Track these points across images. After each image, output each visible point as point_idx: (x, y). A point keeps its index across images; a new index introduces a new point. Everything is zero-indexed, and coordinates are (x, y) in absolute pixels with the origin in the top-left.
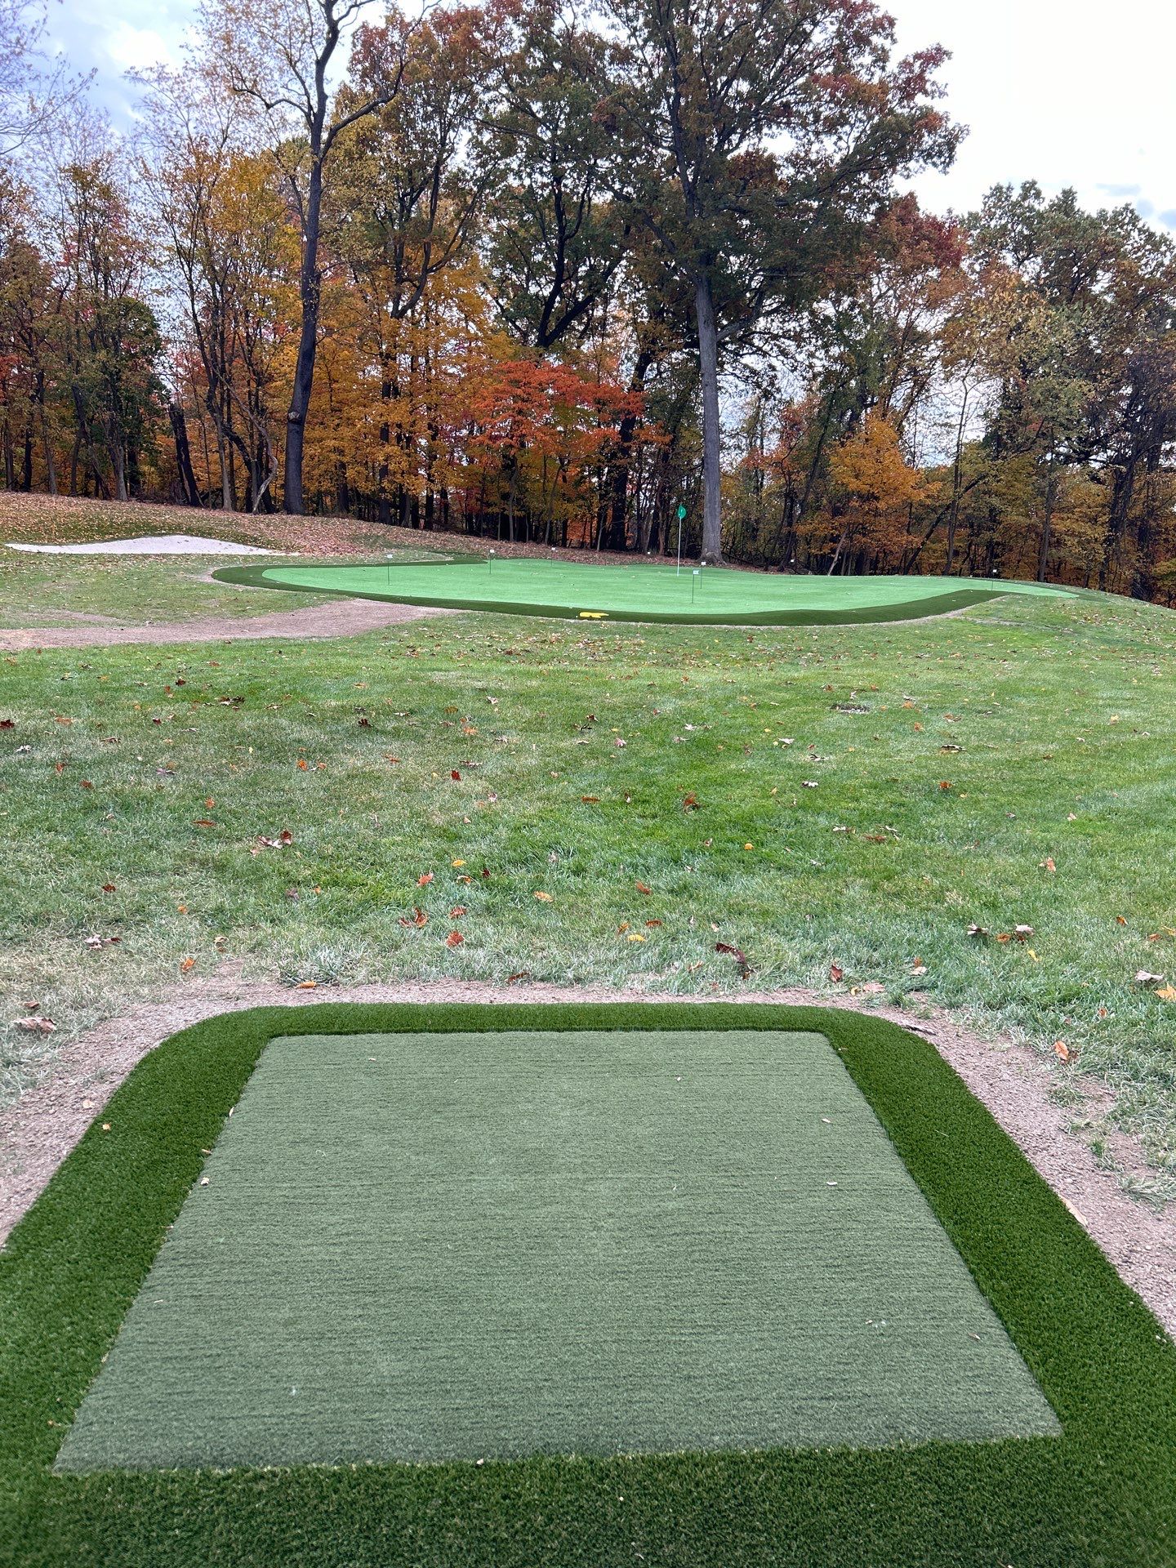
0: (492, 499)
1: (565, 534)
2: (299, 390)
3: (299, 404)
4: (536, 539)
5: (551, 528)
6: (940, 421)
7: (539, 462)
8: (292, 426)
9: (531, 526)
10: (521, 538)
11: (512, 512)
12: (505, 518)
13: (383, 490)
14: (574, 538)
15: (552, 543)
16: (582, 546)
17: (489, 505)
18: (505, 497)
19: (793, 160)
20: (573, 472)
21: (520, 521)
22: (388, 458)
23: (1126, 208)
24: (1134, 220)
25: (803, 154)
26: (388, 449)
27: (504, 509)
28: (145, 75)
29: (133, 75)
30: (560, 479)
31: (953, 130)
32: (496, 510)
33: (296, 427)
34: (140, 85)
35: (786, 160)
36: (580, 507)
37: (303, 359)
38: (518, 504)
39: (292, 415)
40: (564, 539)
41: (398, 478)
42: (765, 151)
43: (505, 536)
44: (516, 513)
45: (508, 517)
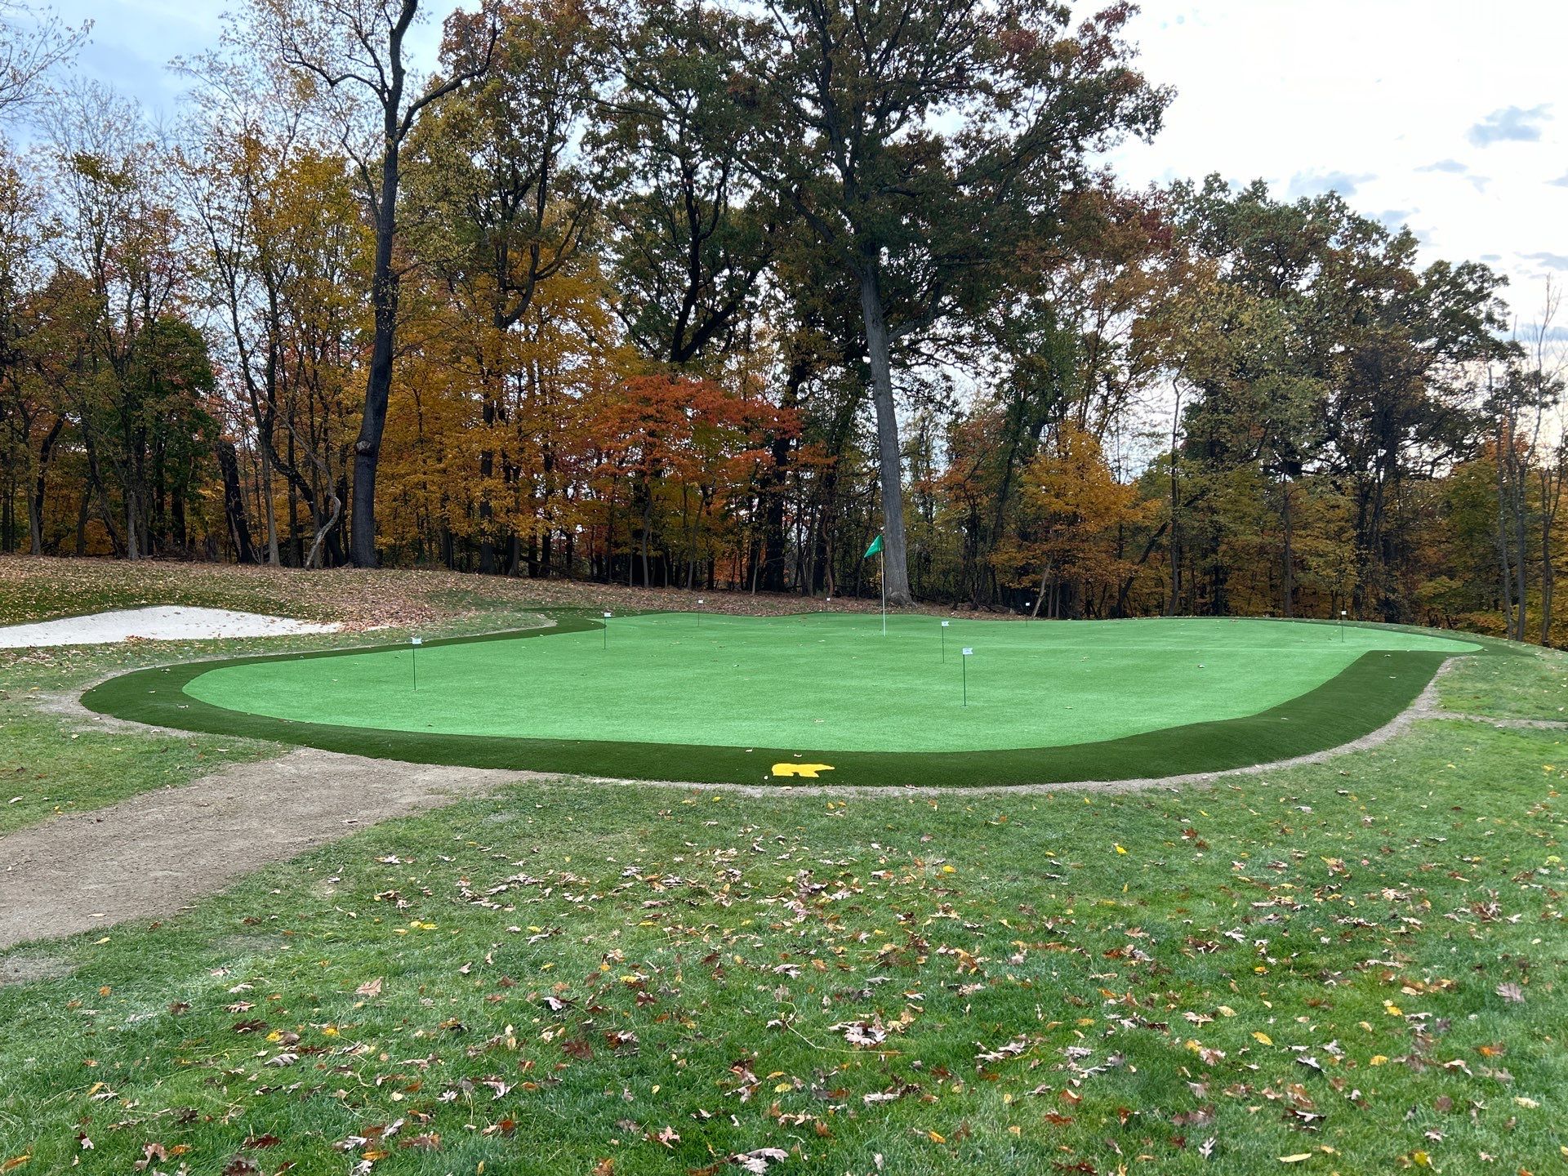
0: (620, 539)
1: (711, 573)
2: (371, 414)
3: (370, 431)
4: (677, 583)
5: (695, 568)
6: (1147, 429)
7: (678, 492)
8: (360, 459)
9: (670, 567)
10: (658, 582)
11: (648, 551)
12: (638, 560)
13: (483, 532)
14: (721, 579)
15: (696, 586)
16: (730, 588)
17: (617, 545)
18: (638, 534)
19: (963, 141)
20: (718, 504)
21: (657, 563)
22: (487, 492)
23: (1331, 195)
24: (1341, 208)
25: (974, 134)
26: (488, 482)
27: (637, 549)
28: (193, 66)
29: (179, 65)
30: (704, 513)
31: (1158, 92)
32: (626, 550)
33: (366, 460)
34: (187, 78)
35: (956, 141)
36: (729, 542)
37: (376, 376)
38: (654, 542)
39: (361, 446)
40: (711, 580)
41: (502, 518)
42: (930, 132)
43: (638, 582)
44: (653, 553)
45: (640, 557)
